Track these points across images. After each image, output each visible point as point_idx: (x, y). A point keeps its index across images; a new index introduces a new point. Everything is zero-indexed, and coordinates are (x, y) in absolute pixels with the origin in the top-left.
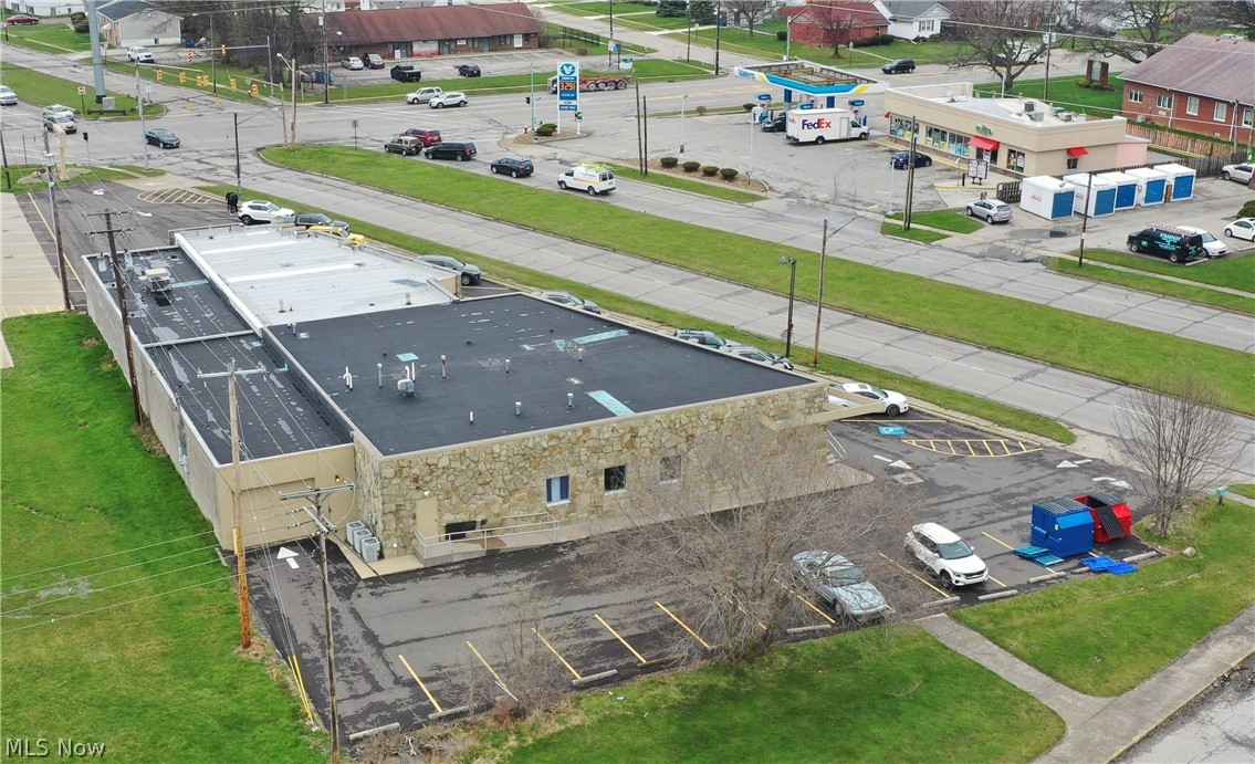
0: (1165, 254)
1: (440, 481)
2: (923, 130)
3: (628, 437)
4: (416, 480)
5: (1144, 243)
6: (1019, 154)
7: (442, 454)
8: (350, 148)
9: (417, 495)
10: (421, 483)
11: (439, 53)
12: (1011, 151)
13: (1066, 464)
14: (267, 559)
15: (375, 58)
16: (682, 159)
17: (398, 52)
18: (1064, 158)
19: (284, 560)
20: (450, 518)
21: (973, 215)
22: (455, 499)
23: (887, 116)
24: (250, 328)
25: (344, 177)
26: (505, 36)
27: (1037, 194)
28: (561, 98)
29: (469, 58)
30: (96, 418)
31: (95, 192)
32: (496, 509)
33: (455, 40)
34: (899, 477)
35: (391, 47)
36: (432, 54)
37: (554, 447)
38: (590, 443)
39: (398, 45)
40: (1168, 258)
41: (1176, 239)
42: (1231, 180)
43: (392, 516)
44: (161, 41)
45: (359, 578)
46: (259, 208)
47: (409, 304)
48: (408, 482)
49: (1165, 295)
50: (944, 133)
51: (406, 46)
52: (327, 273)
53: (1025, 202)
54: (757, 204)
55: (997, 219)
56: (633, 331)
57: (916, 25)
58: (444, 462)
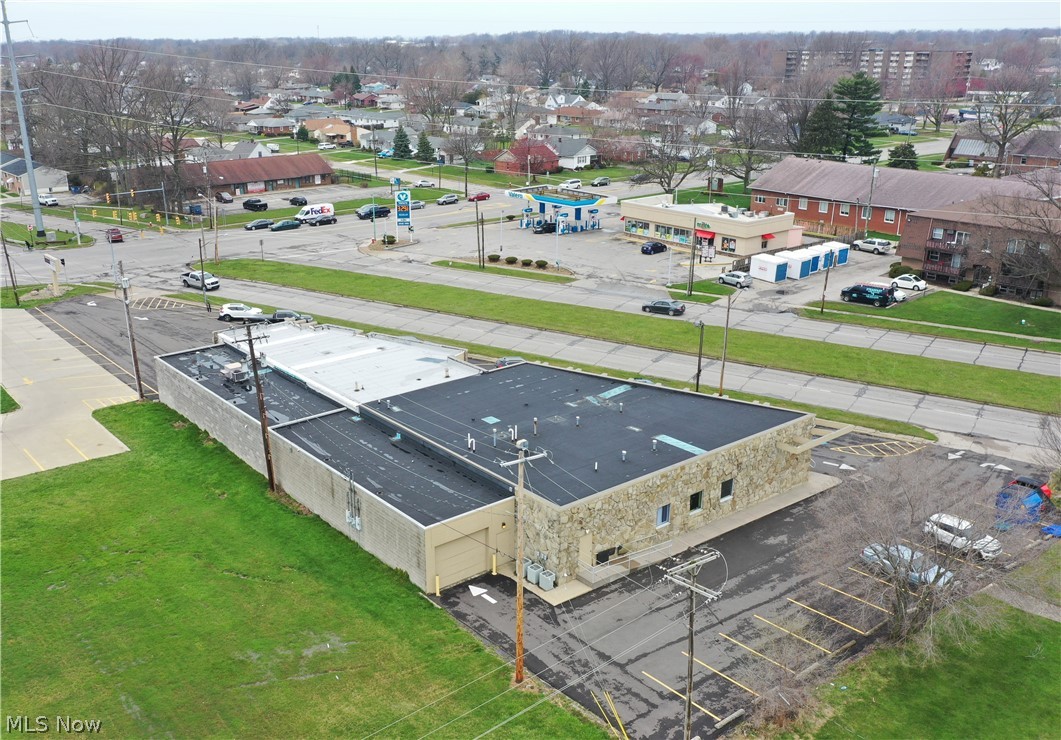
0: (871, 302)
1: (596, 520)
2: (652, 227)
3: (705, 470)
4: (581, 523)
5: (854, 295)
6: (731, 240)
7: (597, 499)
8: (259, 260)
9: (582, 533)
10: (584, 523)
11: (266, 190)
12: (724, 239)
13: (951, 456)
14: (463, 598)
15: (226, 195)
16: (504, 255)
17: (238, 191)
18: (759, 241)
19: (479, 596)
20: (600, 548)
21: (724, 282)
22: (603, 533)
23: (623, 219)
24: (343, 406)
25: (270, 281)
26: (309, 177)
27: (763, 266)
28: (399, 217)
29: (289, 193)
30: (230, 488)
31: (89, 304)
32: (626, 537)
33: (276, 181)
34: (852, 477)
35: (232, 187)
36: (261, 191)
37: (663, 484)
38: (684, 477)
39: (237, 186)
40: (872, 304)
41: (879, 291)
42: (860, 250)
43: (564, 553)
44: (54, 190)
45: (551, 606)
46: (237, 309)
47: (448, 377)
48: (576, 525)
49: (890, 329)
50: (669, 228)
51: (243, 186)
52: (363, 357)
53: (754, 271)
54: (573, 283)
55: (744, 284)
56: (634, 385)
57: (576, 160)
58: (598, 506)
